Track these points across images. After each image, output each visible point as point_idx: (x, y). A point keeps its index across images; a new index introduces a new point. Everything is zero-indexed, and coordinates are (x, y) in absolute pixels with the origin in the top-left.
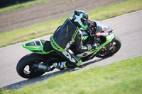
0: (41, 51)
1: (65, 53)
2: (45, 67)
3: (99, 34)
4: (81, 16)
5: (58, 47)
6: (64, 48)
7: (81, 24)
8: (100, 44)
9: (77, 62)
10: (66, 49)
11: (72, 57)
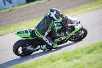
0: (28, 37)
2: (32, 49)
3: (69, 25)
4: (55, 12)
5: (40, 34)
7: (55, 18)
8: (71, 32)
9: (53, 45)
10: (45, 36)
11: (50, 42)
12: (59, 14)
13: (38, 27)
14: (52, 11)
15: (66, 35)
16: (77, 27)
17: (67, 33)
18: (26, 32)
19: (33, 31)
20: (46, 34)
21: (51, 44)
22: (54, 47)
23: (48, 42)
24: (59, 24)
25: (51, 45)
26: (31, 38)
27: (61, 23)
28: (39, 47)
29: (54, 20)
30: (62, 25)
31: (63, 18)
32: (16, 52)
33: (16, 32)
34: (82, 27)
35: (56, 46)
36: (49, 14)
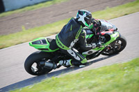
0: (47, 49)
1: (70, 51)
2: (51, 65)
3: (103, 33)
7: (84, 23)
8: (105, 42)
9: (81, 60)
12: (90, 17)
14: (81, 13)
15: (99, 46)
16: (114, 36)
17: (100, 43)
18: (44, 42)
19: (54, 41)
20: (72, 44)
21: (78, 59)
22: (82, 62)
23: (74, 55)
24: (89, 31)
26: (50, 51)
28: (61, 62)
29: (84, 26)
30: (94, 33)
31: (94, 23)
32: (29, 70)
33: (31, 42)
34: (120, 36)
35: (85, 61)
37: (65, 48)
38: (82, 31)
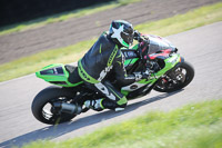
0: (64, 83)
1: (99, 86)
2: (73, 107)
4: (121, 29)
5: (88, 76)
6: (97, 77)
7: (121, 41)
9: (117, 99)
11: (110, 92)
12: (131, 32)
13: (85, 60)
18: (60, 71)
21: (112, 97)
22: (119, 103)
23: (106, 92)
24: (131, 54)
25: (114, 98)
26: (70, 85)
27: (135, 51)
30: (138, 56)
31: (141, 40)
32: (39, 115)
33: (38, 72)
34: (182, 59)
36: (108, 33)
37: (92, 81)
38: (118, 54)
